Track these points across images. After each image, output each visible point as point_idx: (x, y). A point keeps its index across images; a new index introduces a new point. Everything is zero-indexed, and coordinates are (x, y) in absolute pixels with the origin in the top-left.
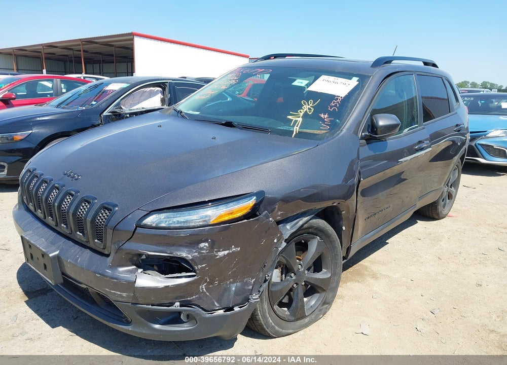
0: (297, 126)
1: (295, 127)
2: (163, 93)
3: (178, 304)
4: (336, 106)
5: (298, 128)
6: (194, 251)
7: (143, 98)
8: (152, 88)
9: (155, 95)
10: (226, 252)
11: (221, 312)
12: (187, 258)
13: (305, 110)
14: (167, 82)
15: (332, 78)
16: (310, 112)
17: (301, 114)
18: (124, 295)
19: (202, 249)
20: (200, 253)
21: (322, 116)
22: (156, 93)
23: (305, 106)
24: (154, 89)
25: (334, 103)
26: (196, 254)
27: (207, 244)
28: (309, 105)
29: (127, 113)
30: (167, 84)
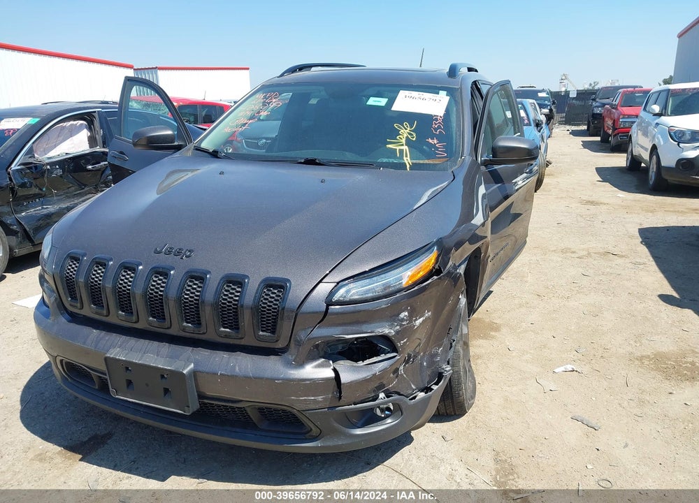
0: (406, 156)
1: (405, 158)
2: (90, 129)
3: (382, 395)
4: (439, 127)
5: (408, 158)
6: (396, 324)
7: (61, 138)
8: (72, 122)
9: (78, 133)
10: (421, 320)
11: (422, 395)
12: (390, 335)
13: (405, 135)
14: (95, 112)
15: (415, 94)
16: (413, 138)
17: (404, 141)
18: (320, 398)
19: (403, 320)
20: (401, 325)
21: (430, 141)
22: (79, 129)
23: (402, 131)
24: (75, 122)
25: (436, 124)
26: (398, 327)
27: (406, 314)
28: (406, 129)
29: (48, 164)
30: (96, 115)
